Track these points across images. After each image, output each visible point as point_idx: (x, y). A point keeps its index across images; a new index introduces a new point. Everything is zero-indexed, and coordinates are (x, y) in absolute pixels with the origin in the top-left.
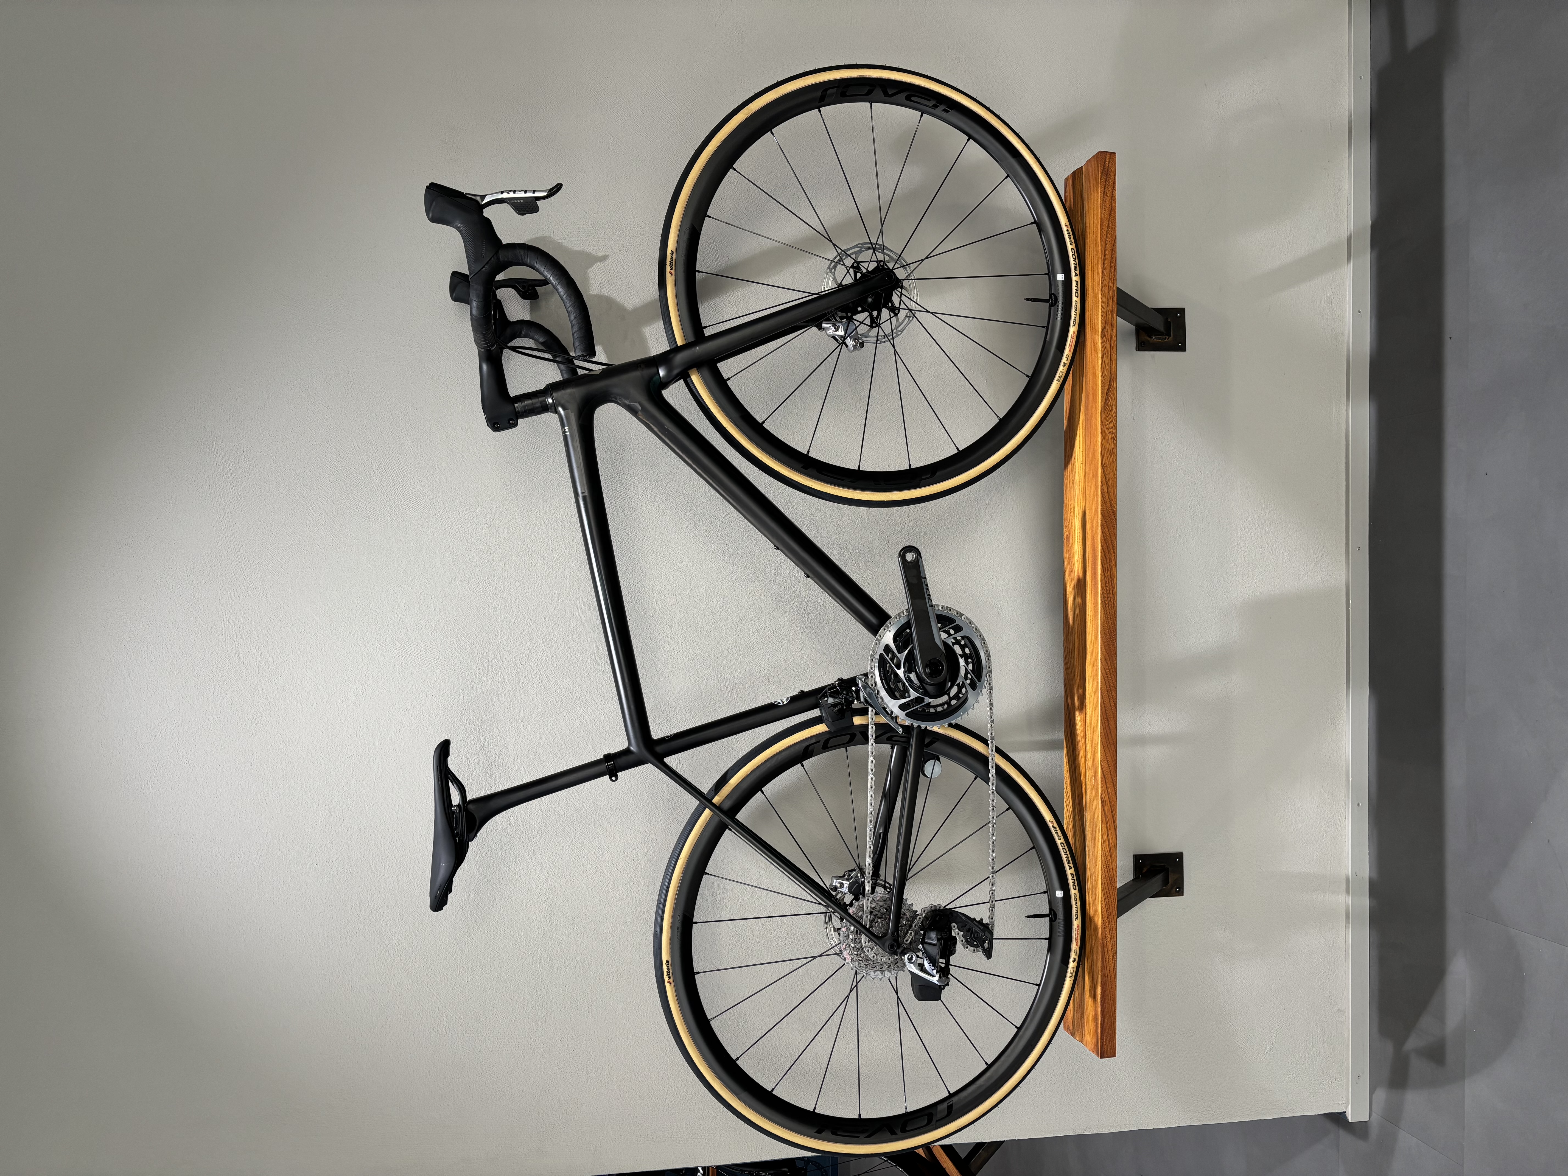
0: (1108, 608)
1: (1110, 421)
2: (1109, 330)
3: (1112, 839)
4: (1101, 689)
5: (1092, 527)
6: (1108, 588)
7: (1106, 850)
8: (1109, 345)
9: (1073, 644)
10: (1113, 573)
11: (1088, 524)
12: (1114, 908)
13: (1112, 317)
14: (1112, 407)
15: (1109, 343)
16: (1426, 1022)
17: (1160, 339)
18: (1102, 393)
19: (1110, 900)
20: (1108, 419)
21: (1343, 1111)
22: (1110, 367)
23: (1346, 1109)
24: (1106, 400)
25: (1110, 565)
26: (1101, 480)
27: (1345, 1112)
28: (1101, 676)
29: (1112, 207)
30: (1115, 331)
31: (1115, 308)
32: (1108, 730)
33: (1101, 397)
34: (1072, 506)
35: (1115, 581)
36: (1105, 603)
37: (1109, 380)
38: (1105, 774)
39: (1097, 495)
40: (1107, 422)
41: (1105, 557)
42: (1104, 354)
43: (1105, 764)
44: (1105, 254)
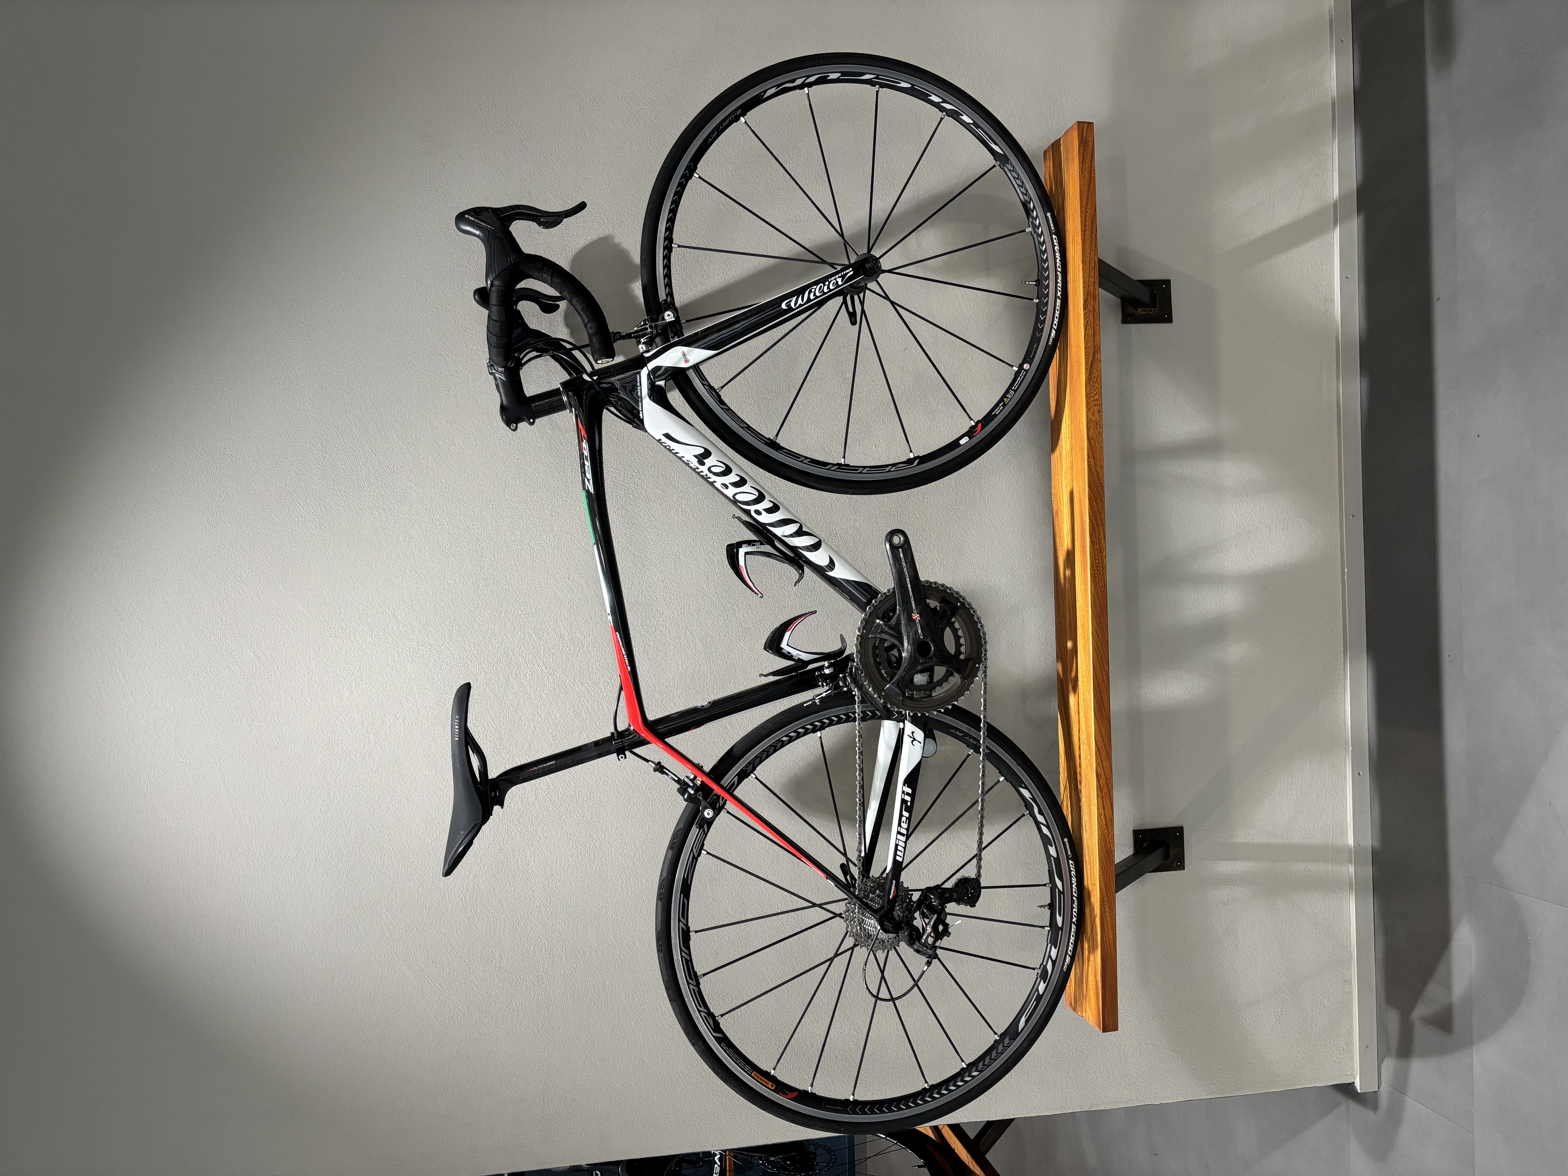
0: (1097, 581)
1: (1094, 393)
2: (1092, 302)
3: (1108, 813)
4: (1093, 663)
5: (1080, 501)
6: (1097, 561)
7: (1103, 824)
8: (1092, 317)
9: (1064, 619)
10: (1102, 546)
11: (1076, 498)
12: (1112, 882)
13: (1094, 289)
14: (1097, 380)
15: (1091, 314)
16: (1432, 989)
17: (1145, 311)
18: (1086, 365)
19: (1108, 874)
20: (1093, 391)
21: (1352, 1082)
22: (1094, 339)
23: (1354, 1080)
24: (1090, 372)
25: (1099, 538)
26: (1088, 452)
27: (1354, 1083)
28: (1093, 650)
29: (1091, 177)
30: (1097, 302)
31: (1096, 280)
32: (1101, 704)
33: (1086, 369)
34: (1060, 481)
35: (1104, 554)
36: (1095, 576)
37: (1093, 351)
38: (1100, 747)
39: (1084, 468)
40: (1092, 395)
41: (1094, 529)
42: (1086, 327)
43: (1099, 738)
44: (1085, 225)
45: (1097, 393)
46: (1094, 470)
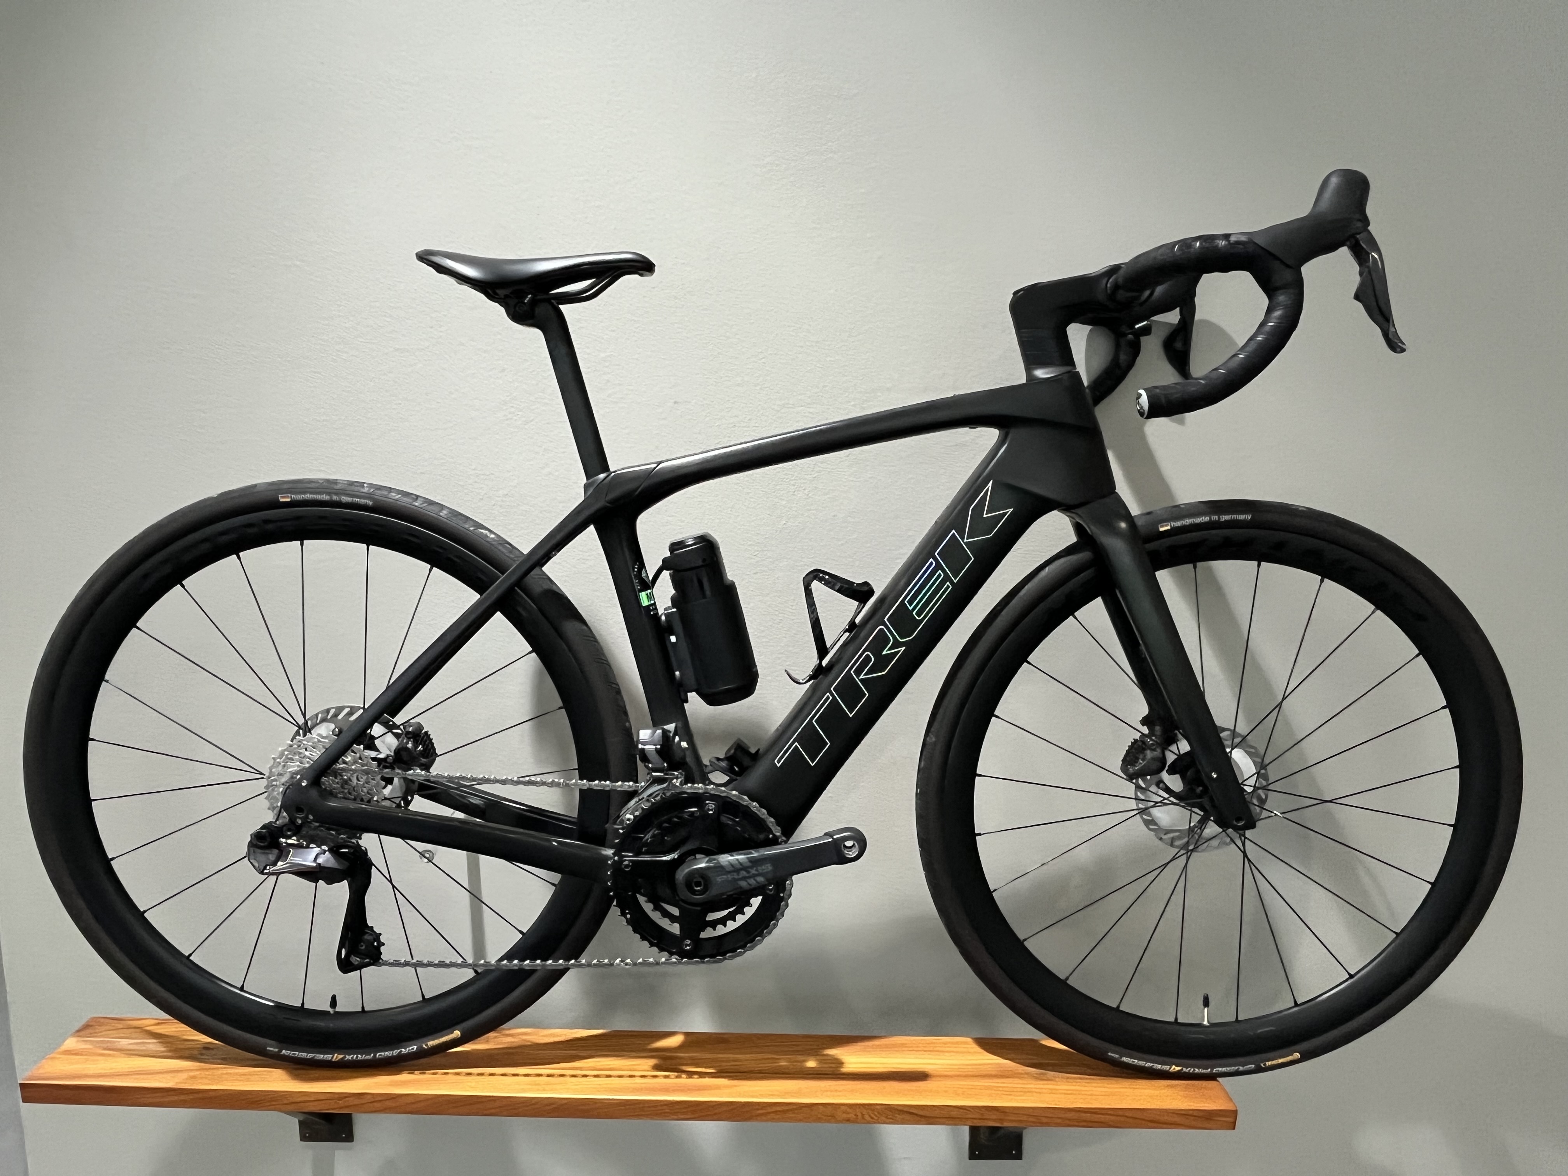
18: (911, 1106)
22: (945, 1117)
43: (411, 1100)
44: (1096, 1113)
45: (872, 1118)
46: (770, 1110)
